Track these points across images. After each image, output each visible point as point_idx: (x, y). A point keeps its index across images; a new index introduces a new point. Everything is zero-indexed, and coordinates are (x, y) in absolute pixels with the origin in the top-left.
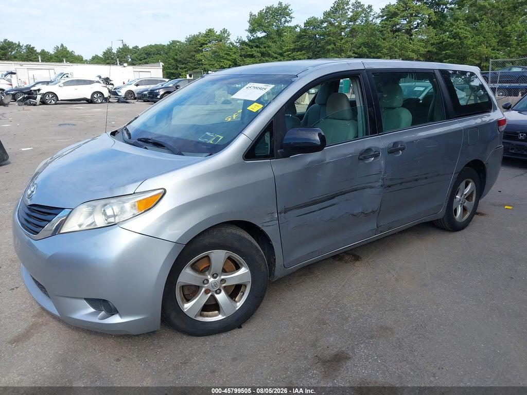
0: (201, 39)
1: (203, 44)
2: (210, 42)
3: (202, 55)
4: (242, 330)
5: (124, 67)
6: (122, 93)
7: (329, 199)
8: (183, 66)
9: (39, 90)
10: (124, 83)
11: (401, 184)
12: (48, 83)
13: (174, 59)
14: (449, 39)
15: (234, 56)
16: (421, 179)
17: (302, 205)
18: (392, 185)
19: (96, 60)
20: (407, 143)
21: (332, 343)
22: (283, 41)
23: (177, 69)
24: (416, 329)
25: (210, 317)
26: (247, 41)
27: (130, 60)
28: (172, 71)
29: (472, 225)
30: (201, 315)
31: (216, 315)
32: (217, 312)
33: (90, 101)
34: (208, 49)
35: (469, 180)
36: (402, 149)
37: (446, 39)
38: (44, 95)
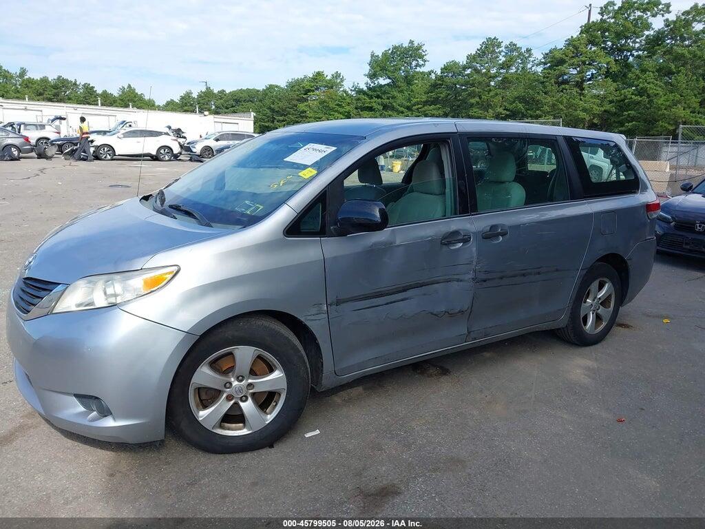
0: (307, 85)
1: (309, 91)
2: (317, 89)
3: (306, 105)
4: (272, 450)
5: (205, 116)
6: (197, 149)
7: (400, 292)
8: (281, 118)
9: (92, 141)
10: (201, 137)
11: (501, 278)
12: (105, 133)
13: (270, 108)
14: (633, 96)
15: (348, 108)
16: (530, 274)
17: (362, 297)
18: (489, 279)
19: (171, 106)
20: (510, 227)
21: (382, 472)
22: (412, 91)
23: (273, 122)
24: (496, 464)
25: (232, 430)
26: (365, 88)
27: (214, 107)
28: (267, 124)
29: (609, 339)
30: (221, 427)
31: (240, 429)
32: (241, 425)
33: (155, 158)
34: (314, 97)
35: (605, 279)
36: (503, 234)
37: (629, 96)
38: (98, 147)
